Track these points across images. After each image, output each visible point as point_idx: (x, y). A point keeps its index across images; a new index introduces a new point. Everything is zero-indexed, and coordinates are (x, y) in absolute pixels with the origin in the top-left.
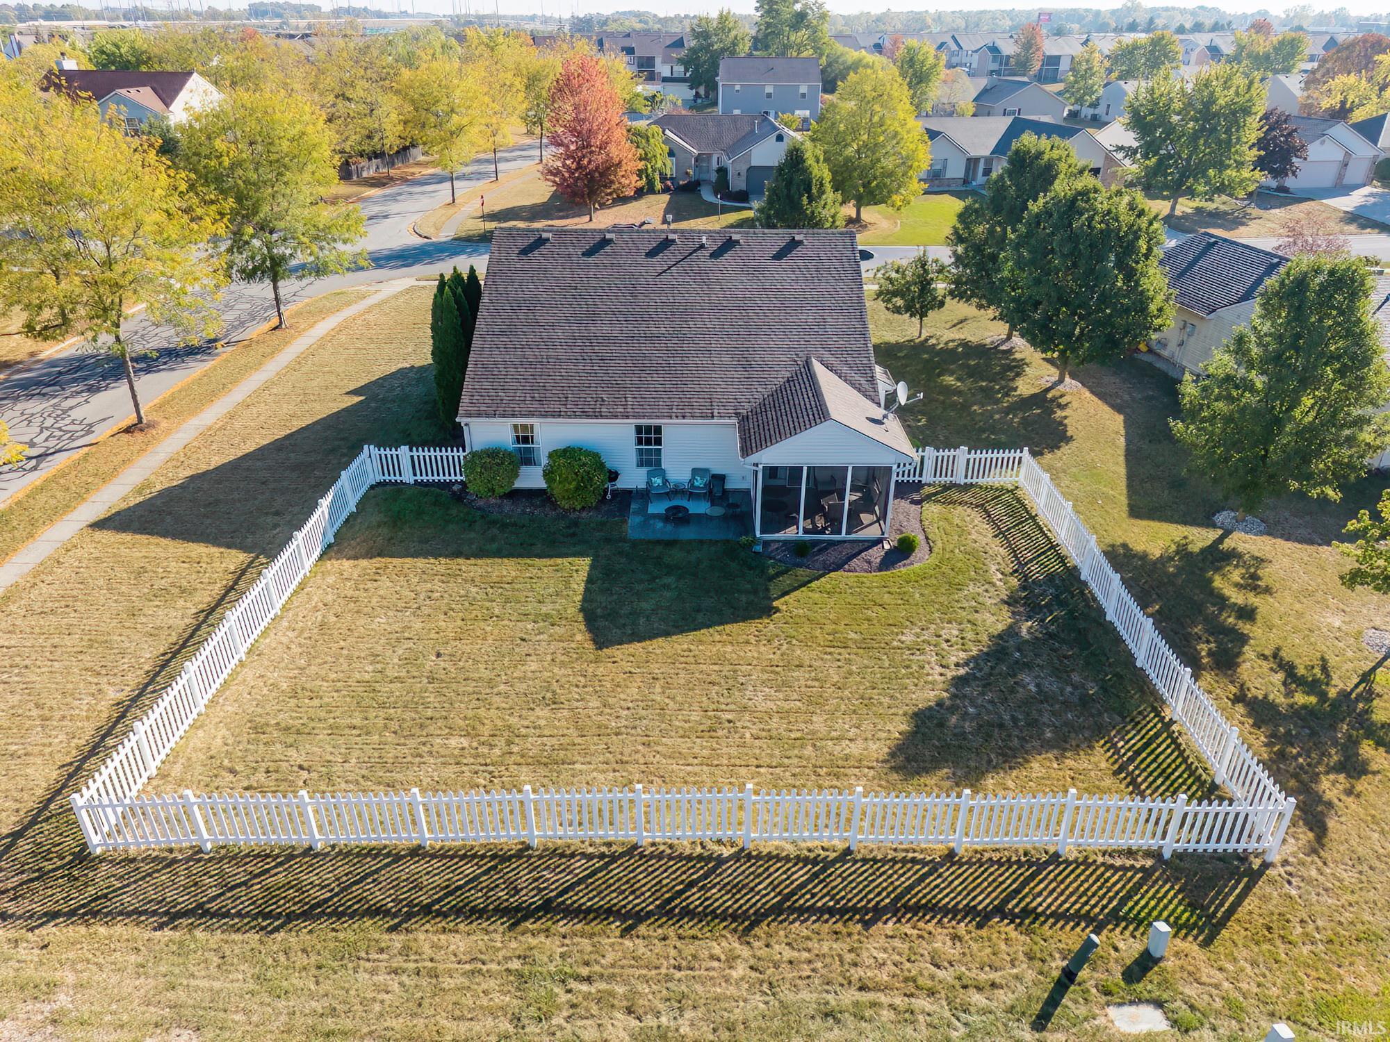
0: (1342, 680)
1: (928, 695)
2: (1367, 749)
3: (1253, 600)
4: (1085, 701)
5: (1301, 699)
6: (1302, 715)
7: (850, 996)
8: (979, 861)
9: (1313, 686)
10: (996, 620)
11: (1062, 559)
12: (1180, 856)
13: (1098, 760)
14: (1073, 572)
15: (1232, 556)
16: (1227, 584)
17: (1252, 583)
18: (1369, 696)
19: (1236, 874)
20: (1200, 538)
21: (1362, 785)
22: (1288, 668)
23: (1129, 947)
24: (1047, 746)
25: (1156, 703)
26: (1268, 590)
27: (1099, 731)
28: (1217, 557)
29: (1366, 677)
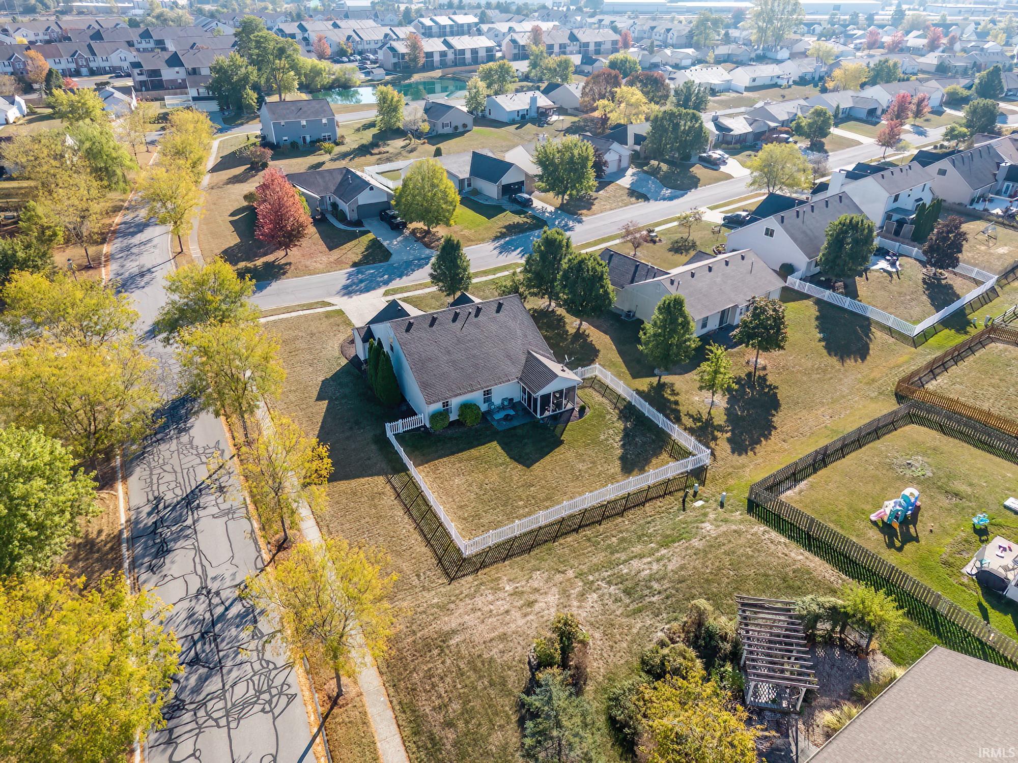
0: (705, 417)
1: (619, 452)
2: (716, 433)
3: (676, 398)
4: (654, 441)
5: (698, 424)
6: (700, 428)
7: (649, 519)
8: (655, 486)
9: (700, 420)
10: (620, 425)
11: (624, 399)
12: (691, 470)
13: (664, 456)
14: (630, 403)
15: (664, 384)
16: (667, 394)
17: (674, 393)
18: (712, 418)
19: (703, 471)
20: (655, 380)
21: (718, 442)
22: (691, 416)
23: (691, 492)
24: (652, 456)
25: (669, 436)
26: (678, 394)
27: (661, 448)
28: (661, 386)
29: (709, 413)
